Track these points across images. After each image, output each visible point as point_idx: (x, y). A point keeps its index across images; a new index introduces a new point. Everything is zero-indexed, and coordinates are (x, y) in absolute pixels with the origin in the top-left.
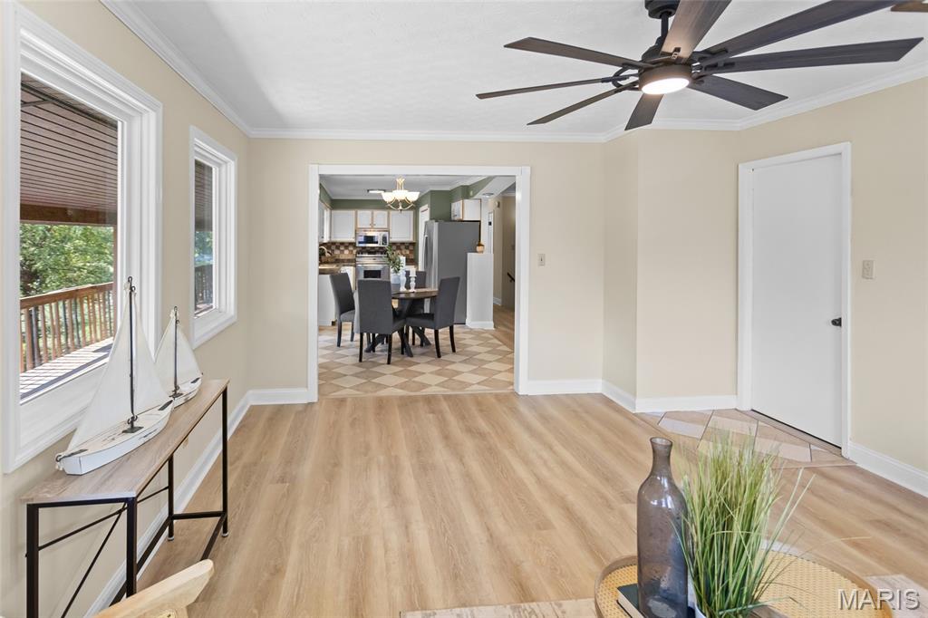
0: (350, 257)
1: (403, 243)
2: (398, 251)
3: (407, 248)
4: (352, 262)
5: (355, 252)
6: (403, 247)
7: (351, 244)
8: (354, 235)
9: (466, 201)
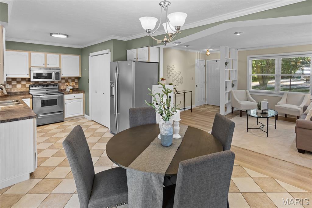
0: (24, 90)
1: (70, 78)
2: (67, 84)
3: (73, 81)
4: (27, 94)
5: (28, 85)
6: (70, 80)
7: (23, 79)
8: (28, 73)
9: (151, 48)
